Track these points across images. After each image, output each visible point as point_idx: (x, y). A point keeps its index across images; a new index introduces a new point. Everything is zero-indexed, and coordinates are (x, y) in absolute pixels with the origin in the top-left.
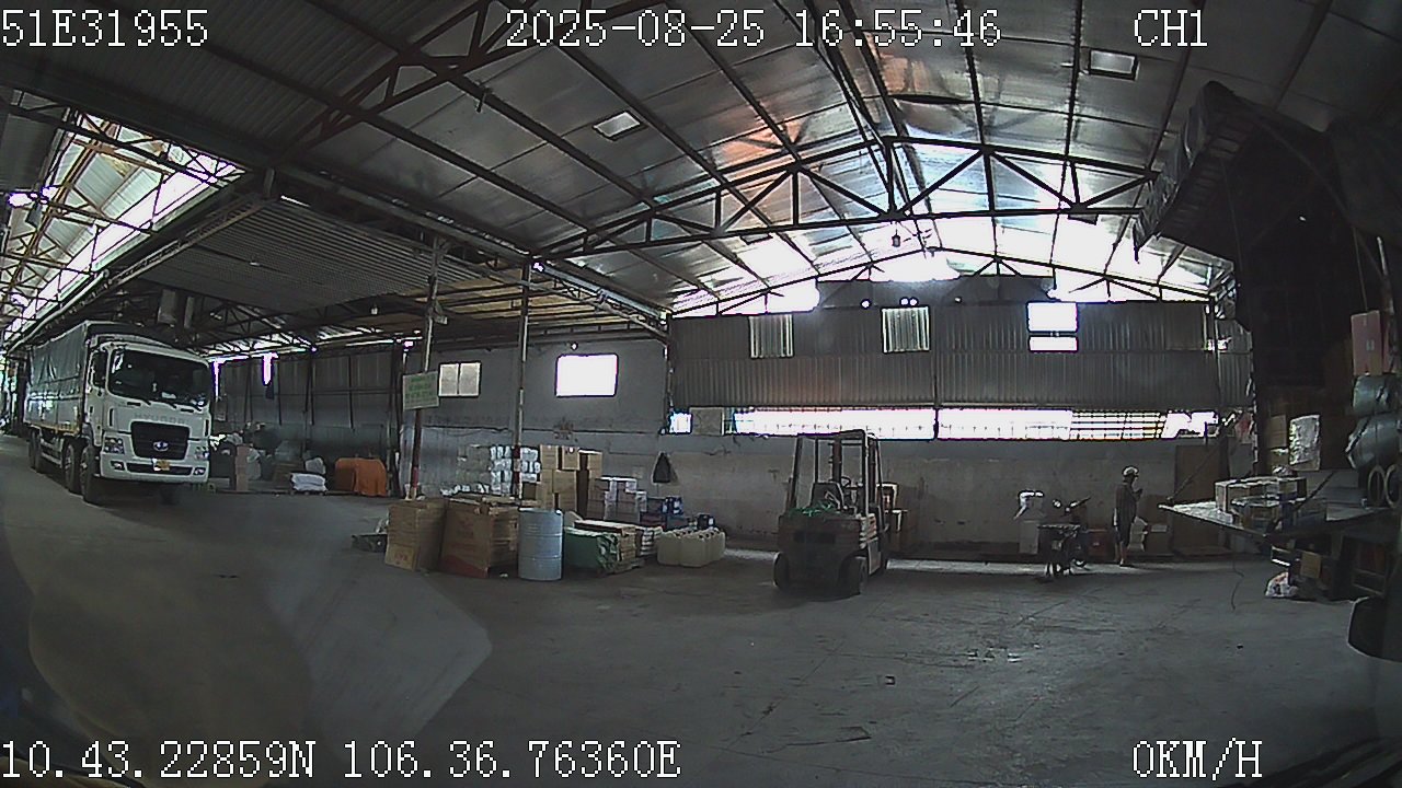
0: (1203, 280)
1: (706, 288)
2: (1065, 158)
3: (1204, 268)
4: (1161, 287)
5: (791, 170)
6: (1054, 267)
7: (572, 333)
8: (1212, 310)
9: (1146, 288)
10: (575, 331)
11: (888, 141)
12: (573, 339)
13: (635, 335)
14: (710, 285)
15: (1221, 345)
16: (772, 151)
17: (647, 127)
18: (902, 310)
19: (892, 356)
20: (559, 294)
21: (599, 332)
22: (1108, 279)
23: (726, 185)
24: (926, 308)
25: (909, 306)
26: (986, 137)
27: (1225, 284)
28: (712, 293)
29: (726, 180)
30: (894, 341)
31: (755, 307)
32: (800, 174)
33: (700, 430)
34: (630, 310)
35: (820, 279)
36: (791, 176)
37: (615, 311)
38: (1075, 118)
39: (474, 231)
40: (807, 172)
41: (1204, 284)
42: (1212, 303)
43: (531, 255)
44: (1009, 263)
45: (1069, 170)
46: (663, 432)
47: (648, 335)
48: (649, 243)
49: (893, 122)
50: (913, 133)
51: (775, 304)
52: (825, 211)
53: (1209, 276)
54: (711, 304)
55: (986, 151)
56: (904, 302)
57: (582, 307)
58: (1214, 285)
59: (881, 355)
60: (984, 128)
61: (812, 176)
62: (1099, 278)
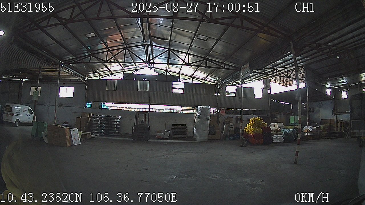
0: (216, 80)
1: (98, 73)
2: (187, 53)
3: (216, 78)
4: (205, 80)
5: (125, 49)
6: (180, 74)
7: (64, 81)
8: (217, 86)
9: (201, 80)
10: (65, 80)
11: (148, 45)
12: (64, 82)
13: (79, 82)
14: (98, 72)
15: (219, 94)
16: (122, 44)
17: (97, 36)
18: (143, 81)
19: (140, 92)
20: (64, 71)
21: (71, 81)
22: (192, 77)
23: (109, 51)
24: (149, 81)
25: (145, 80)
26: (170, 47)
27: (221, 81)
28: (99, 74)
29: (109, 49)
30: (140, 89)
31: (109, 78)
32: (127, 50)
33: (94, 107)
34: (79, 76)
35: (124, 72)
36: (125, 50)
37: (76, 76)
38: (191, 46)
39: (51, 55)
40: (128, 50)
41: (216, 81)
42: (217, 85)
43: (61, 62)
44: (169, 72)
45: (187, 55)
46: (85, 107)
47: (82, 83)
48: (90, 62)
49: (150, 41)
50: (154, 44)
51: (113, 78)
52: (129, 58)
53: (217, 79)
54: (98, 76)
55: (170, 50)
56: (144, 79)
57: (69, 75)
58: (218, 81)
59: (137, 91)
60: (170, 45)
61: (129, 51)
62: (190, 77)
